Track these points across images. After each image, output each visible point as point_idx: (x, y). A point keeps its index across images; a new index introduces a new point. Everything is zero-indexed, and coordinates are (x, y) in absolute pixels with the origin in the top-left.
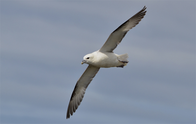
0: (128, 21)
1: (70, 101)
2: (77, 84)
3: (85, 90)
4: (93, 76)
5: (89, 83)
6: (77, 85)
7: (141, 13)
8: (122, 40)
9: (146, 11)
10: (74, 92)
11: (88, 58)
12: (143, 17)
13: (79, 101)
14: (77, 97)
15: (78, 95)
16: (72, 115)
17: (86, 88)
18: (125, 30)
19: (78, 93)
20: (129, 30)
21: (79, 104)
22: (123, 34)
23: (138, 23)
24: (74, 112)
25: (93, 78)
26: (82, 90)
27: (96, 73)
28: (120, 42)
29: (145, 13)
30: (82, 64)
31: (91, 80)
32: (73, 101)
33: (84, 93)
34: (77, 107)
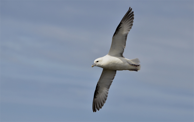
0: (121, 24)
1: (94, 98)
2: (97, 84)
3: (108, 90)
4: (112, 78)
5: (110, 85)
6: (98, 86)
7: (129, 14)
8: (126, 43)
9: (133, 12)
10: (97, 91)
11: (98, 62)
12: (133, 18)
13: (104, 100)
14: (101, 96)
15: (102, 94)
16: (98, 110)
17: (109, 89)
18: (125, 32)
19: (101, 93)
20: (128, 33)
21: (104, 102)
22: (125, 37)
23: (132, 25)
24: (101, 108)
25: (113, 80)
26: (105, 90)
27: (115, 75)
28: (125, 46)
29: (134, 14)
30: (93, 67)
31: (112, 82)
32: (97, 99)
33: (108, 93)
34: (103, 104)
